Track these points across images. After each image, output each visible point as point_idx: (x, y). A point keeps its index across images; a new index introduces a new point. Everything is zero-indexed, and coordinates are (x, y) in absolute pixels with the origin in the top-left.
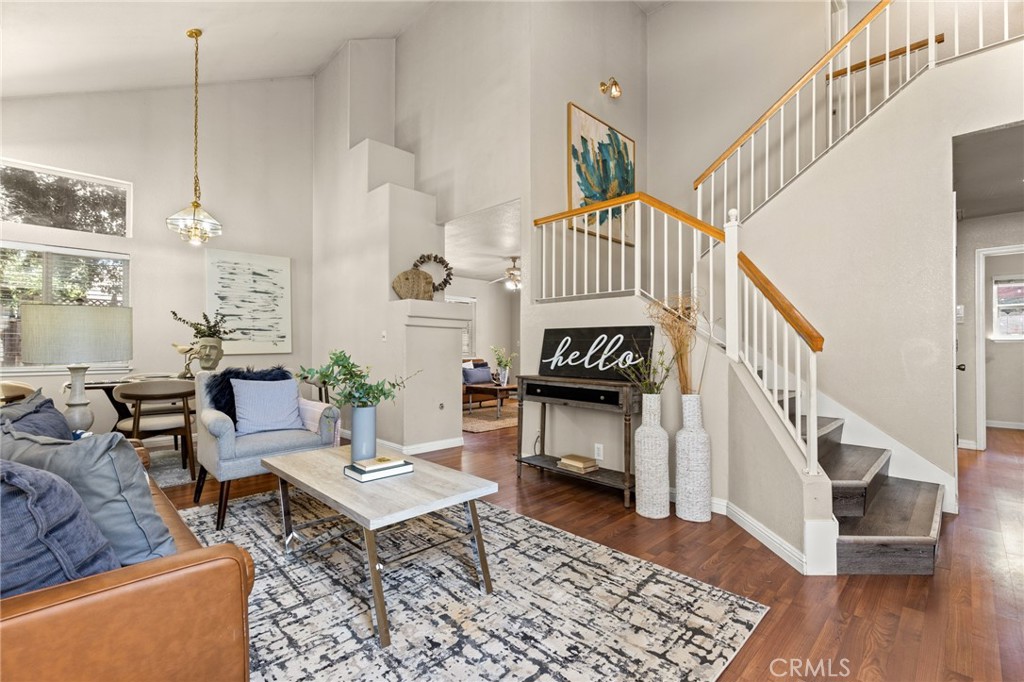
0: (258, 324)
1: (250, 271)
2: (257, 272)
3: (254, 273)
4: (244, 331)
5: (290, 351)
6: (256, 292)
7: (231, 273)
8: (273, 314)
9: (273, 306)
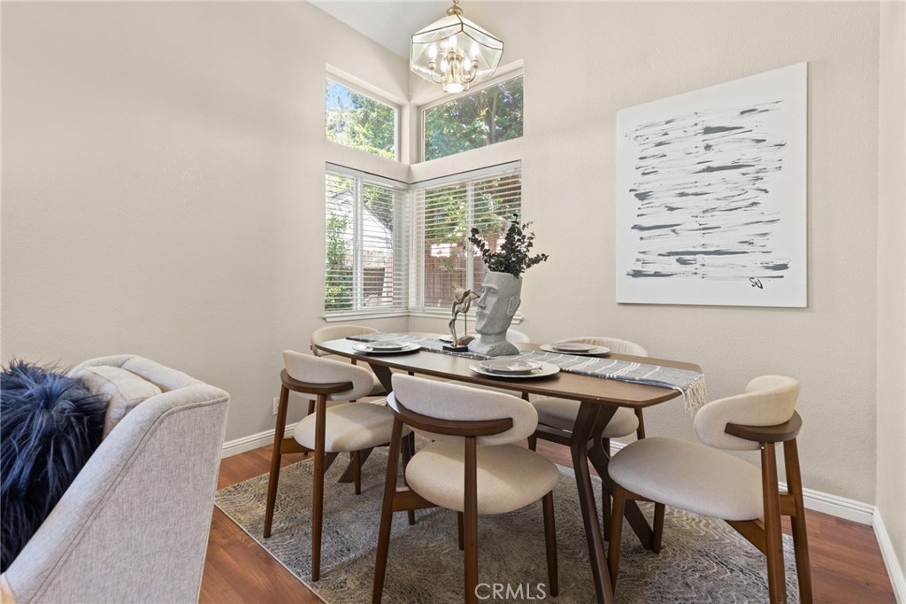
0: (714, 241)
1: (700, 128)
2: (714, 124)
3: (708, 130)
4: (682, 258)
5: (804, 305)
6: (710, 169)
7: (660, 144)
8: (753, 215)
9: (752, 195)
